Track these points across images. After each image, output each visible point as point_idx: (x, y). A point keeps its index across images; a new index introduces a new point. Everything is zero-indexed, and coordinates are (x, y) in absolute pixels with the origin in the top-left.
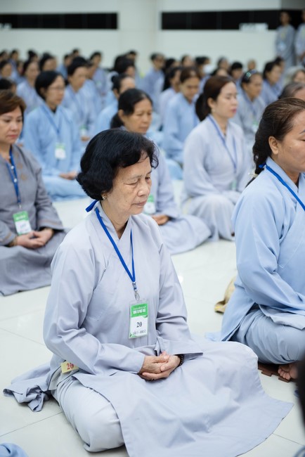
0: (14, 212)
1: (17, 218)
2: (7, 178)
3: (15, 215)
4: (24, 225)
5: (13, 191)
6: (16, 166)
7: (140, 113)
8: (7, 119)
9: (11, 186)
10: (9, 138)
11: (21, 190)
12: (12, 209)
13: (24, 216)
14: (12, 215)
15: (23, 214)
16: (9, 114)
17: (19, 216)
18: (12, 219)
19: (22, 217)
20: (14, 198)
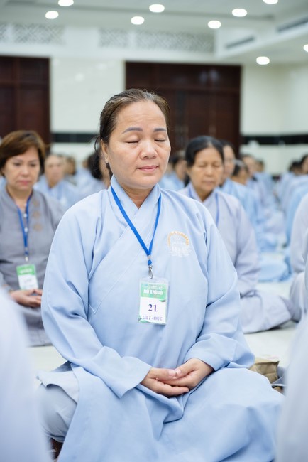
0: (18, 264)
1: (22, 272)
2: (17, 226)
3: (18, 268)
4: (30, 280)
5: (22, 241)
6: (30, 215)
7: (202, 164)
8: (17, 162)
9: (20, 235)
10: (19, 184)
11: (30, 241)
12: (16, 260)
13: (31, 270)
14: (15, 267)
15: (28, 268)
16: (19, 158)
17: (23, 269)
18: (15, 271)
19: (27, 271)
20: (21, 248)
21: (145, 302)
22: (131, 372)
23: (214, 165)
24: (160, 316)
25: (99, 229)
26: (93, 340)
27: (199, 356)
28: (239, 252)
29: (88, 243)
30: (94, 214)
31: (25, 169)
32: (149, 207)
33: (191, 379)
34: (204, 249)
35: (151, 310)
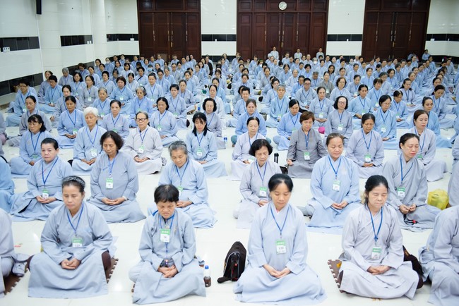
1: (305, 154)
2: (304, 140)
4: (307, 157)
6: (309, 137)
8: (305, 122)
9: (305, 143)
11: (308, 145)
12: (304, 151)
13: (308, 154)
20: (305, 147)
21: (334, 186)
22: (329, 202)
23: (371, 124)
24: (338, 189)
25: (324, 167)
26: (322, 194)
27: (346, 200)
28: (377, 151)
29: (321, 170)
30: (323, 163)
31: (308, 124)
32: (337, 162)
33: (344, 205)
34: (351, 172)
35: (336, 187)
